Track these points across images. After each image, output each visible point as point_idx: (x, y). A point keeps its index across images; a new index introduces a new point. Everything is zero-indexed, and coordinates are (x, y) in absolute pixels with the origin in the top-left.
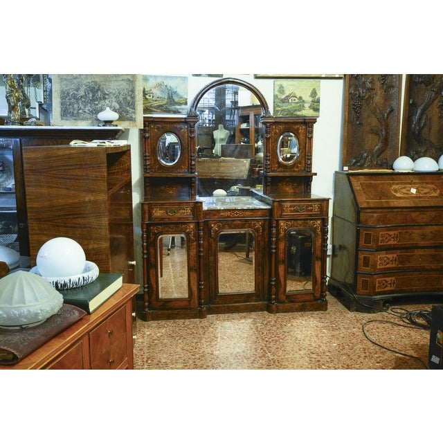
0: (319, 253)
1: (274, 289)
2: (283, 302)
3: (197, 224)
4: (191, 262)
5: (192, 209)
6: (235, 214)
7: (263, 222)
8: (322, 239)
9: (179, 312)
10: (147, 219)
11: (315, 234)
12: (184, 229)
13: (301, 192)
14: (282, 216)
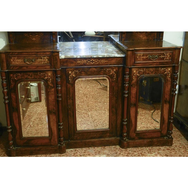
0: (167, 97)
1: (125, 128)
2: (133, 139)
3: (55, 72)
4: (50, 107)
5: (48, 58)
6: (91, 62)
7: (117, 69)
8: (171, 84)
9: (41, 148)
10: (6, 68)
11: (165, 80)
12: (43, 77)
13: (154, 39)
14: (135, 65)
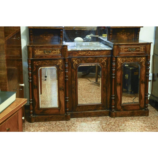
0: (143, 78)
1: (113, 102)
2: (119, 110)
3: (64, 60)
4: (60, 85)
5: (60, 50)
6: (89, 53)
7: (107, 59)
8: (145, 69)
9: (53, 116)
10: (31, 57)
11: (141, 67)
12: (56, 63)
13: (133, 39)
14: (119, 55)
